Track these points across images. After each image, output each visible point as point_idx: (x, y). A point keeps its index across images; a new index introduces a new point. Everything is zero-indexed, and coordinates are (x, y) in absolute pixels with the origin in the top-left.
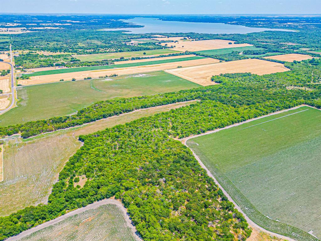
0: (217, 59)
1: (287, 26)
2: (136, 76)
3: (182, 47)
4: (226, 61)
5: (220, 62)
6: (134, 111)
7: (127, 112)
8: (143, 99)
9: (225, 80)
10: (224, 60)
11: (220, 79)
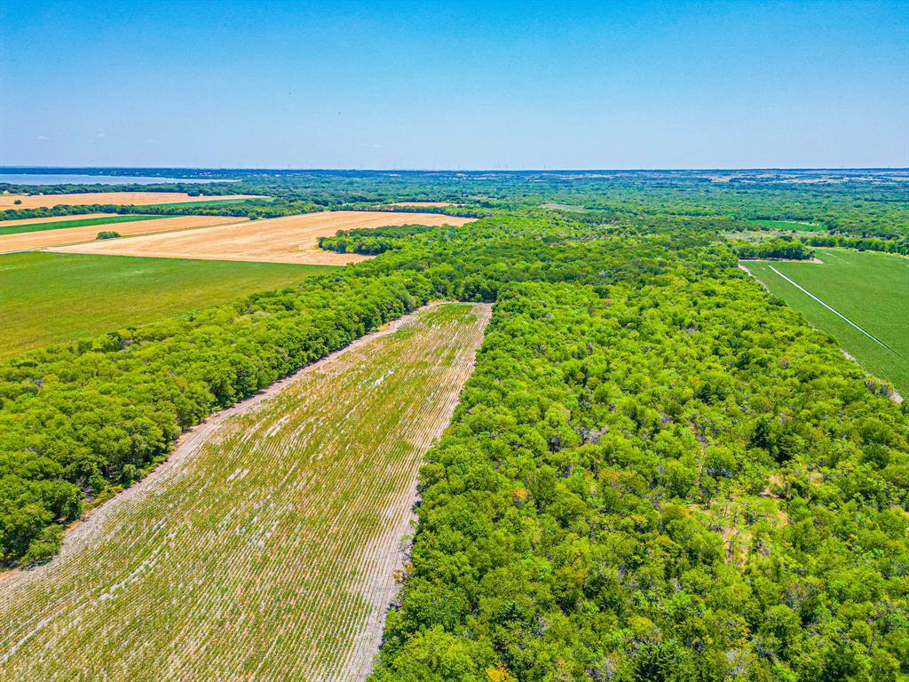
0: (225, 215)
4: (269, 216)
5: (253, 219)
6: (188, 447)
7: (125, 481)
8: (151, 349)
9: (395, 242)
10: (259, 214)
11: (370, 241)
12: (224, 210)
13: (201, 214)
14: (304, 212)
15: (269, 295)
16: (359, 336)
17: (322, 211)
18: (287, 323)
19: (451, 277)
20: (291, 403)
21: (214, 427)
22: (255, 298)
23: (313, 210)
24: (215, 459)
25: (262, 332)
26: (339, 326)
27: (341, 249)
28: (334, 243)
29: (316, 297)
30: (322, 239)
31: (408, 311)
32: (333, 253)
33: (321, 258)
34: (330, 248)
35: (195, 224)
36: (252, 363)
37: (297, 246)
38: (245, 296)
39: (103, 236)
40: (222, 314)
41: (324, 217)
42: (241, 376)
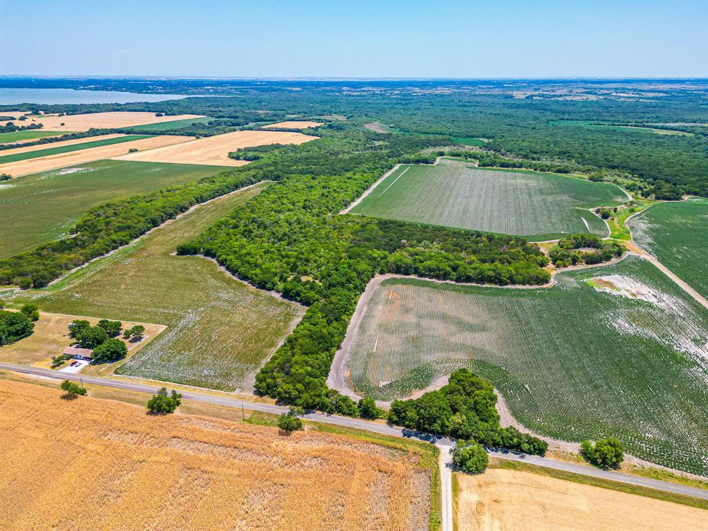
0: (183, 135)
1: (211, 91)
2: (62, 173)
3: (59, 125)
4: (206, 136)
5: (198, 138)
6: (192, 209)
7: (183, 212)
8: (178, 192)
9: (261, 155)
10: (201, 135)
11: (251, 154)
12: (182, 132)
13: (170, 134)
14: (225, 132)
15: (207, 178)
16: (234, 190)
17: (235, 131)
18: (213, 186)
19: (272, 172)
20: (213, 203)
21: (197, 206)
22: (203, 179)
23: (231, 131)
24: (198, 211)
25: (206, 188)
26: (227, 187)
27: (238, 158)
28: (235, 155)
29: (221, 179)
30: (230, 153)
31: (252, 184)
32: (234, 160)
33: (228, 162)
34: (233, 158)
35: (169, 142)
36: (204, 195)
37: (219, 156)
38: (200, 178)
39: (131, 151)
40: (194, 183)
41: (236, 136)
42: (202, 197)
